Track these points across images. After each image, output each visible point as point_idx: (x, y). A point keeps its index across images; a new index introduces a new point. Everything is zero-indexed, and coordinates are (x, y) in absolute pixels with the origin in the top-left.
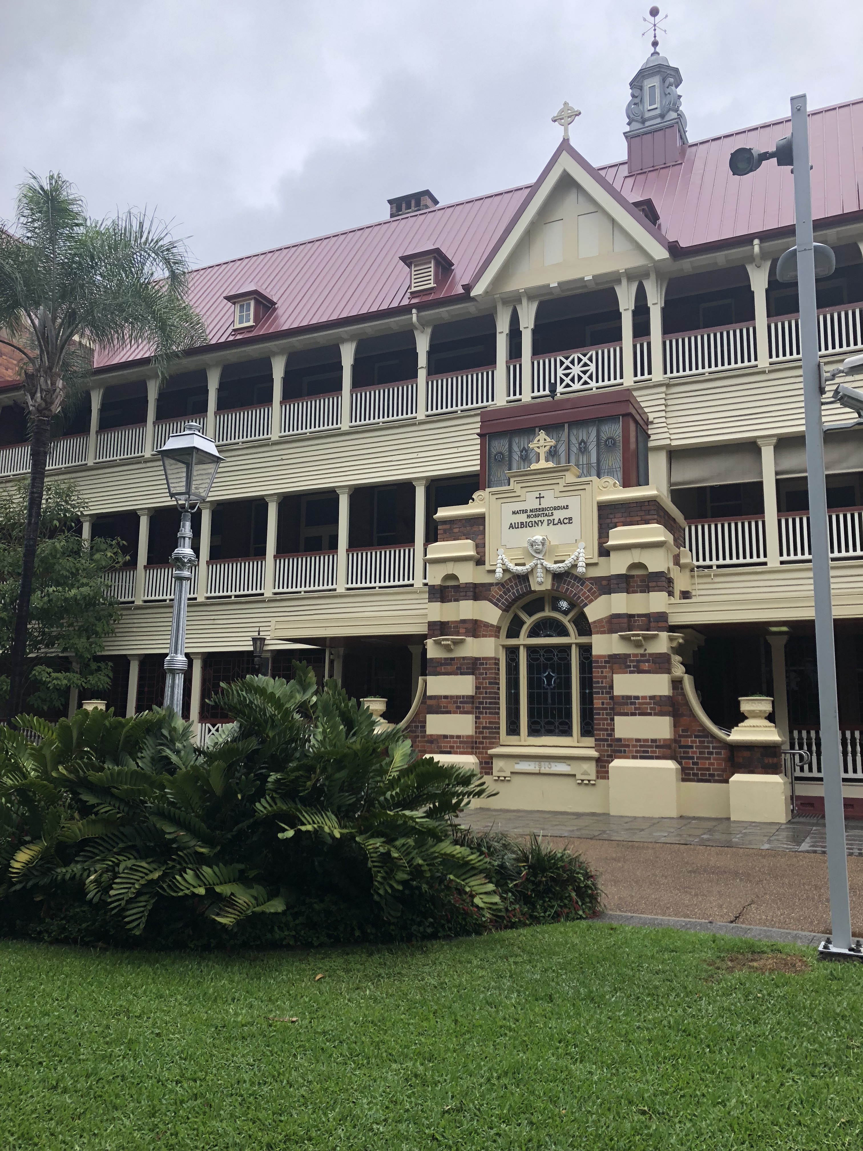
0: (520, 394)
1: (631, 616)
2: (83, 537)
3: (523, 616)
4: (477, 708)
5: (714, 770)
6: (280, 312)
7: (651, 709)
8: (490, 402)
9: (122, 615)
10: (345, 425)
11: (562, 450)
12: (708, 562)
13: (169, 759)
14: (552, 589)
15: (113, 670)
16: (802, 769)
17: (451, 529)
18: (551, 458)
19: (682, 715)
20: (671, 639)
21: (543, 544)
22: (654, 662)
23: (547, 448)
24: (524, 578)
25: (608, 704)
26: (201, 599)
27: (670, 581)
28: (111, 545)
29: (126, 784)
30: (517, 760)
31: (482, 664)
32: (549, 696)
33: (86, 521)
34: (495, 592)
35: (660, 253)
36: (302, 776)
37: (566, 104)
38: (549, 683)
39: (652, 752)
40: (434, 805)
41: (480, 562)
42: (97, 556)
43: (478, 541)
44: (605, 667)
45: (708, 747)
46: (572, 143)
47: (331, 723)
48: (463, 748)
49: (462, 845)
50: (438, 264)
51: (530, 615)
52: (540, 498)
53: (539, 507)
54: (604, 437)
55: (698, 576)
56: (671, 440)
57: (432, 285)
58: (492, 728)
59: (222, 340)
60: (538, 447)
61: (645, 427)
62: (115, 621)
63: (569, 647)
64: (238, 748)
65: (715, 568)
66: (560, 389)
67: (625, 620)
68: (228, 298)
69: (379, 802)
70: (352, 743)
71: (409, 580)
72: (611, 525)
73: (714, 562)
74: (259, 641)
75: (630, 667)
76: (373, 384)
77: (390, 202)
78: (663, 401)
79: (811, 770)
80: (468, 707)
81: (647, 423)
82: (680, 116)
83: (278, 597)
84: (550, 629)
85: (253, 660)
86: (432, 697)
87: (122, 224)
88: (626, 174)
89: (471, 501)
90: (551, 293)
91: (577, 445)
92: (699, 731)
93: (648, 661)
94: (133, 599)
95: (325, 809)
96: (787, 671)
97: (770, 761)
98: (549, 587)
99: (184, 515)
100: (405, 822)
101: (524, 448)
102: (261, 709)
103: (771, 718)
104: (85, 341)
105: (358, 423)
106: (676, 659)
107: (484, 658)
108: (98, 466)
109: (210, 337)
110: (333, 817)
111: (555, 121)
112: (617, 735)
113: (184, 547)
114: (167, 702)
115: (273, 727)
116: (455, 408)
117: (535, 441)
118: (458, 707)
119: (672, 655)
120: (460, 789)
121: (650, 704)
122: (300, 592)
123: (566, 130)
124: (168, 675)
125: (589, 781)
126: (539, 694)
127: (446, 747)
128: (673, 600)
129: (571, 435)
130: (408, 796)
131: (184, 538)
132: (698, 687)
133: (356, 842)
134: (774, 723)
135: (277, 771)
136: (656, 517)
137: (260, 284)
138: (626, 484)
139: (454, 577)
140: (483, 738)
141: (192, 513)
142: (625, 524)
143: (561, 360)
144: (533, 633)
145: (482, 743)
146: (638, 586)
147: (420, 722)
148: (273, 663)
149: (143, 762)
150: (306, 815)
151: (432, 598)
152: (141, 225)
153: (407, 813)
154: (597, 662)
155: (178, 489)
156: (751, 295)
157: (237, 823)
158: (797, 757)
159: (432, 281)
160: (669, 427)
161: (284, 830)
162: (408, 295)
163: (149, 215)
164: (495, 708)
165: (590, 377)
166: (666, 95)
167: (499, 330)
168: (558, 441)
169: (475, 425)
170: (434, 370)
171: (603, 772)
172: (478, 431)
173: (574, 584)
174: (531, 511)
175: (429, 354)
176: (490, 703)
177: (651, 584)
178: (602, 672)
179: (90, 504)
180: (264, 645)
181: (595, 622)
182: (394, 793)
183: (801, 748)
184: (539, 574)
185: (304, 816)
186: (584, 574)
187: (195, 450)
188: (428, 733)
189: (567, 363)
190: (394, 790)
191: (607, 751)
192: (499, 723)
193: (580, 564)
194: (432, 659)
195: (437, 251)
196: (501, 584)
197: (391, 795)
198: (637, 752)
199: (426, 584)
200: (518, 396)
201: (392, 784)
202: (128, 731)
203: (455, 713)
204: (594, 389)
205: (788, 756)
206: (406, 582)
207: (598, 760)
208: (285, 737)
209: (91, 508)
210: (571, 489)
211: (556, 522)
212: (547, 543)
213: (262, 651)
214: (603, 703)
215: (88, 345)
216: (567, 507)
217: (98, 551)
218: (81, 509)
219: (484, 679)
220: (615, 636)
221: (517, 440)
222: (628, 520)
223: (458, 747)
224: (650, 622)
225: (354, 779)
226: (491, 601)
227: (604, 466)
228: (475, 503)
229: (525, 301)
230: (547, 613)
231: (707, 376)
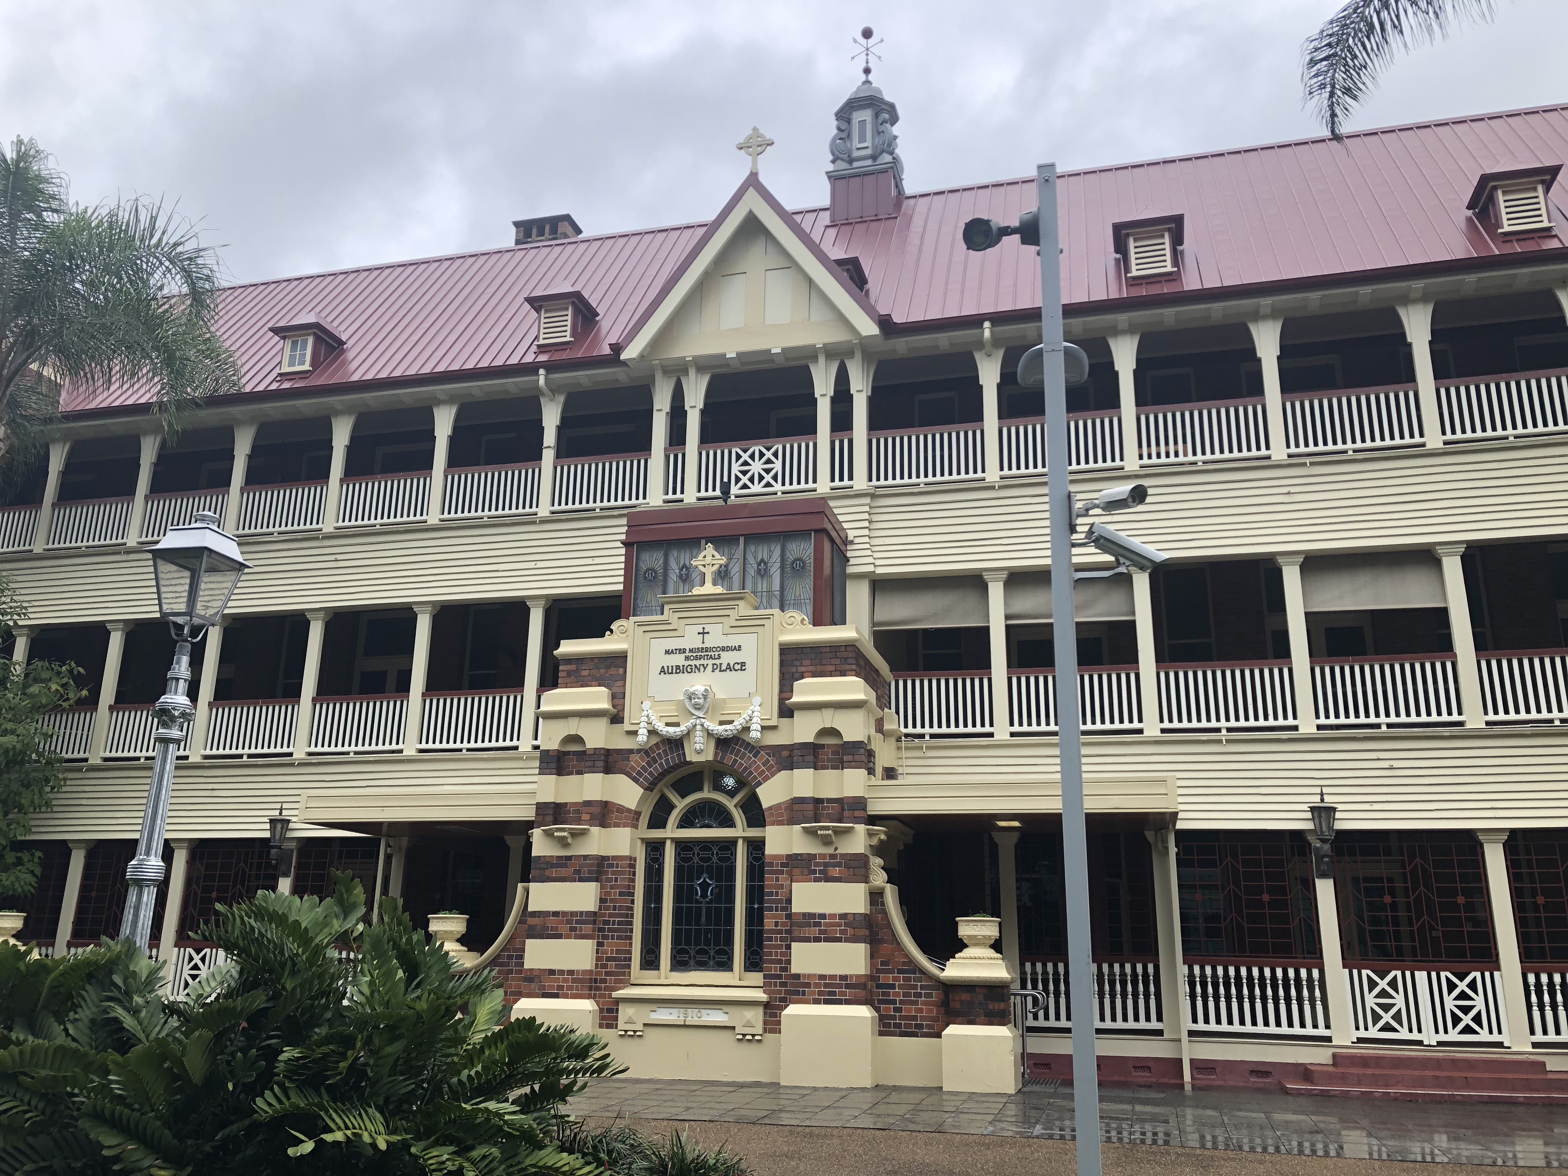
0: (682, 492)
1: (818, 801)
2: (15, 658)
3: (674, 798)
4: (601, 930)
5: (923, 1018)
6: (350, 355)
7: (841, 932)
8: (641, 500)
9: (65, 779)
10: (433, 517)
11: (735, 570)
12: (919, 730)
13: (121, 1022)
14: (715, 760)
15: (43, 863)
16: (1036, 1017)
17: (577, 671)
18: (720, 581)
19: (882, 941)
20: (870, 834)
21: (705, 697)
22: (847, 867)
23: (716, 567)
24: (676, 744)
25: (783, 924)
26: (195, 759)
27: (871, 754)
28: (59, 673)
29: (44, 1067)
30: (653, 1007)
31: (612, 866)
32: (704, 912)
33: (21, 635)
34: (636, 762)
35: (869, 328)
36: (333, 1051)
37: (755, 129)
38: (704, 895)
39: (841, 993)
40: (532, 1089)
41: (616, 719)
42: (34, 689)
43: (615, 689)
44: (782, 872)
45: (915, 987)
46: (762, 179)
47: (384, 970)
48: (577, 989)
49: (571, 1152)
50: (577, 312)
51: (683, 796)
52: (703, 633)
53: (701, 646)
54: (790, 557)
55: (907, 748)
56: (875, 566)
57: (568, 339)
58: (619, 959)
59: (260, 388)
60: (704, 566)
61: (843, 548)
62: (53, 788)
63: (733, 842)
64: (235, 1008)
65: (927, 737)
66: (735, 490)
67: (811, 807)
68: (275, 331)
69: (450, 1086)
70: (413, 1000)
71: (512, 740)
72: (796, 675)
73: (927, 730)
74: (279, 824)
75: (814, 872)
76: (477, 464)
77: (517, 224)
78: (866, 516)
79: (1047, 1018)
80: (587, 928)
81: (846, 542)
82: (896, 161)
83: (314, 760)
84: (710, 816)
85: (269, 853)
86: (534, 914)
87: (124, 216)
88: (828, 223)
89: (608, 633)
90: (727, 365)
91: (755, 566)
92: (904, 964)
93: (839, 865)
94: (87, 755)
95: (365, 1103)
96: (1018, 880)
97: (996, 1007)
98: (711, 758)
99: (181, 646)
100: (488, 1120)
101: (684, 566)
102: (275, 946)
103: (997, 946)
104: (48, 372)
105: (453, 515)
106: (876, 862)
107: (615, 858)
108: (49, 555)
109: (244, 381)
110: (378, 1115)
111: (741, 148)
112: (795, 969)
113: (176, 693)
114: (125, 930)
115: (293, 973)
116: (591, 505)
117: (701, 557)
118: (573, 929)
119: (871, 857)
120: (572, 1064)
121: (840, 925)
122: (348, 753)
123: (755, 162)
124: (131, 889)
125: (753, 1035)
126: (689, 909)
127: (552, 987)
128: (874, 781)
129: (748, 551)
130: (495, 1076)
131: (177, 679)
132: (904, 901)
133: (410, 1154)
134: (1001, 954)
135: (293, 1044)
136: (854, 667)
137: (323, 314)
138: (817, 621)
139: (577, 739)
140: (607, 974)
141: (192, 644)
142: (814, 675)
143: (737, 453)
144: (686, 822)
145: (604, 981)
146: (829, 760)
147: (515, 950)
148: (299, 857)
149: (76, 1028)
150: (334, 1115)
151: (543, 770)
152: (154, 219)
153: (492, 1105)
154: (771, 864)
155: (173, 606)
156: (979, 390)
157: (223, 1126)
158: (1030, 1000)
159: (568, 334)
160: (874, 549)
161: (298, 1142)
162: (534, 348)
163: (167, 208)
164: (626, 930)
165: (775, 477)
166: (879, 133)
167: (656, 407)
168: (730, 559)
169: (619, 530)
170: (565, 450)
171: (772, 1024)
172: (623, 537)
173: (744, 755)
174: (691, 651)
175: (560, 429)
176: (619, 923)
177: (845, 758)
178: (777, 879)
179: (30, 610)
180: (287, 829)
181: (770, 808)
182: (473, 1073)
183: (1035, 987)
184: (697, 739)
185: (330, 1117)
186: (758, 740)
187: (206, 553)
188: (526, 966)
189: (745, 457)
190: (473, 1066)
191: (780, 992)
192: (630, 952)
193: (753, 727)
194: (538, 858)
195: (578, 295)
196: (644, 752)
197: (469, 1076)
198: (820, 993)
199: (536, 747)
200: (678, 496)
201: (471, 1058)
202: (56, 979)
203: (568, 937)
204: (779, 494)
205: (1019, 998)
206: (508, 743)
207: (767, 1005)
208: (310, 990)
209: (31, 616)
210: (744, 624)
211: (724, 667)
212: (711, 696)
213: (283, 839)
214: (776, 924)
215: (53, 378)
216: (739, 648)
217: (37, 680)
218: (15, 617)
219: (612, 887)
220: (797, 828)
221: (675, 553)
222: (819, 668)
223: (570, 988)
224: (843, 810)
225: (414, 1055)
226: (628, 775)
227: (789, 596)
228: (614, 636)
229: (692, 373)
230: (707, 794)
231: (922, 487)
